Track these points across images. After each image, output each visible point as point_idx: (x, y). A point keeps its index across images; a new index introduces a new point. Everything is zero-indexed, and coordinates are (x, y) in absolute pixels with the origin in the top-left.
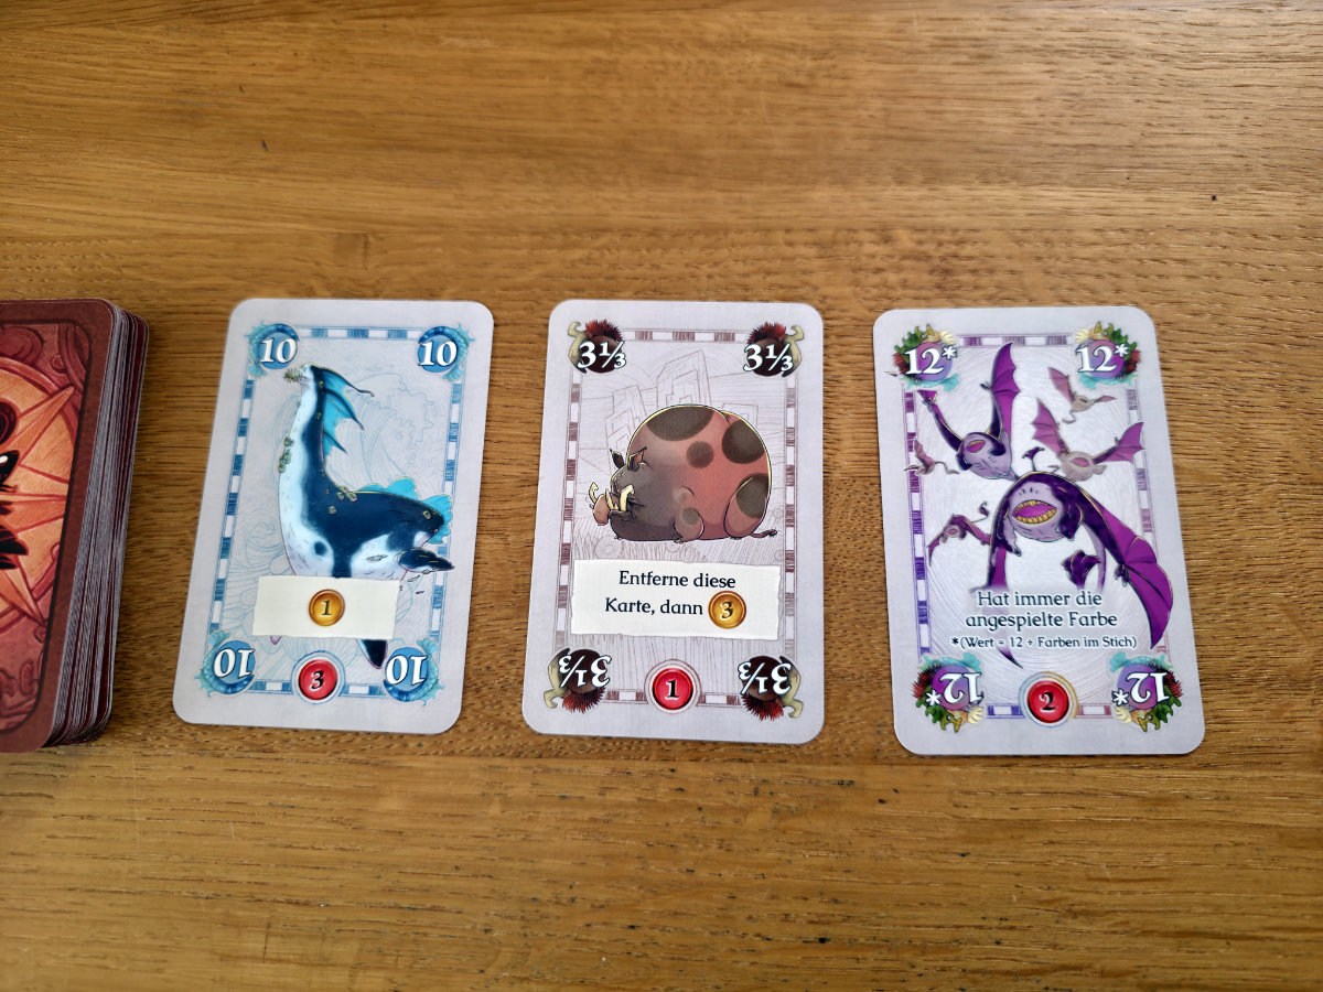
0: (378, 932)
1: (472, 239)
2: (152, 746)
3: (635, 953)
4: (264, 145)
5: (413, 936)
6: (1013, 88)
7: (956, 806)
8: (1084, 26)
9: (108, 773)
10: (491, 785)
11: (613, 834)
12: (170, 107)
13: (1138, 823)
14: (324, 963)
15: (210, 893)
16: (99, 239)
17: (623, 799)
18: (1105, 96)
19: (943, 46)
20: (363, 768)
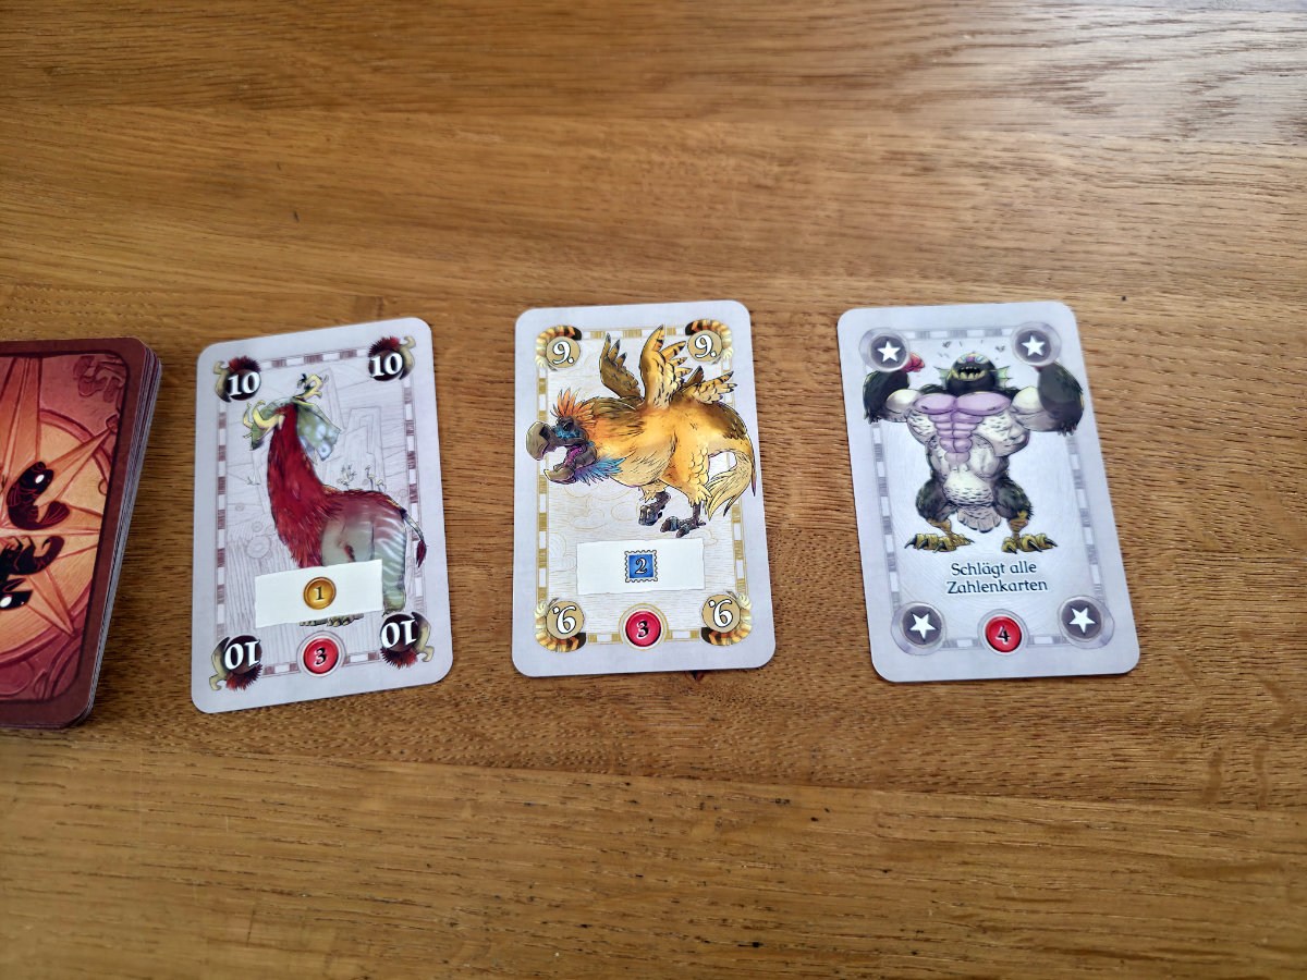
0: (353, 922)
1: (474, 306)
2: (160, 744)
3: (585, 950)
4: (296, 216)
5: (385, 927)
6: (952, 197)
7: (880, 826)
8: (1015, 147)
9: (118, 767)
10: (465, 790)
11: (572, 840)
12: (214, 179)
13: (1042, 848)
14: (302, 948)
15: (202, 881)
16: (143, 290)
17: (582, 808)
18: (1031, 207)
19: (892, 159)
20: (349, 771)
